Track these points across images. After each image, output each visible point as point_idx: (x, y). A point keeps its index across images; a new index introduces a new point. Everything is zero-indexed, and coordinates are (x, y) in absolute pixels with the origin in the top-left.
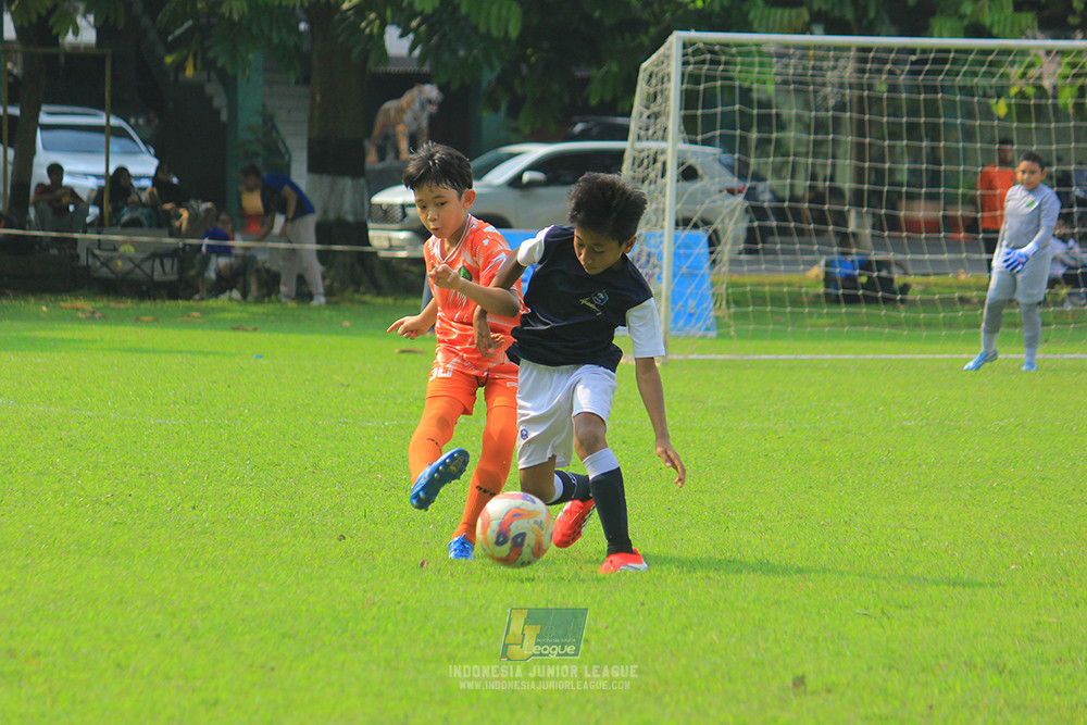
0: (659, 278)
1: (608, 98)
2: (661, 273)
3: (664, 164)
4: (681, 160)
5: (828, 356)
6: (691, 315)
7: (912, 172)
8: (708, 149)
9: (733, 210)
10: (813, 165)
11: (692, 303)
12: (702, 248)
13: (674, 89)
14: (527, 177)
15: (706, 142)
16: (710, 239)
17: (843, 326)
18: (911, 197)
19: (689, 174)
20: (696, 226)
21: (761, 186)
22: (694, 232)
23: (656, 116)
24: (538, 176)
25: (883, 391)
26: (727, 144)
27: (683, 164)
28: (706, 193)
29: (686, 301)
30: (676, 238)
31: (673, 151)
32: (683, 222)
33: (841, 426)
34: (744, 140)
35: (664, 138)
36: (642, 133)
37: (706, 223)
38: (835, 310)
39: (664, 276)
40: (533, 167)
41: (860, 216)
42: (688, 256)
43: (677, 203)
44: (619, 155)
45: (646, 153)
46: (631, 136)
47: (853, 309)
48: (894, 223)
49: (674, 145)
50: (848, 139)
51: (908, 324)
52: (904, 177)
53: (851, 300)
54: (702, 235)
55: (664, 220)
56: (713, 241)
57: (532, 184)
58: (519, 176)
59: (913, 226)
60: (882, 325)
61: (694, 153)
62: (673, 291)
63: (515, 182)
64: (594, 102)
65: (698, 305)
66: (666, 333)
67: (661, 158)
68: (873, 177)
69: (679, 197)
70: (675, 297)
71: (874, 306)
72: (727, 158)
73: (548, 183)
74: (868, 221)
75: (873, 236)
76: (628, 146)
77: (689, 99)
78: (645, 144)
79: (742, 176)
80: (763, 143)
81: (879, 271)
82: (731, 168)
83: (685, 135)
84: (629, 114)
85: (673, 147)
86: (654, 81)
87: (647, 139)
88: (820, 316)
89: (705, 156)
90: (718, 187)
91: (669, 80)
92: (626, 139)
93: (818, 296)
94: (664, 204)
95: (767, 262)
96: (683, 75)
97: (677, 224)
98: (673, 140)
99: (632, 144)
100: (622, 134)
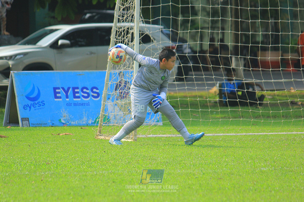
3: (133, 34)
4: (141, 32)
5: (222, 134)
6: (149, 114)
7: (265, 36)
8: (156, 26)
10: (212, 34)
14: (60, 42)
15: (155, 23)
17: (229, 118)
18: (264, 49)
19: (146, 39)
21: (185, 45)
23: (128, 9)
24: (66, 42)
25: (251, 152)
26: (166, 23)
27: (142, 34)
28: (155, 49)
31: (137, 28)
33: (229, 171)
34: (175, 21)
35: (132, 21)
36: (121, 18)
38: (224, 109)
41: (237, 59)
44: (109, 30)
45: (123, 29)
46: (115, 20)
47: (234, 109)
48: (255, 63)
49: (138, 24)
50: (230, 19)
51: (263, 116)
52: (260, 39)
53: (233, 104)
55: (133, 64)
57: (63, 46)
58: (56, 42)
59: (265, 64)
60: (250, 118)
61: (148, 28)
63: (54, 45)
67: (131, 31)
68: (244, 40)
69: (141, 51)
71: (246, 107)
72: (166, 31)
73: (72, 46)
74: (242, 63)
75: (244, 70)
76: (114, 25)
79: (174, 40)
80: (185, 22)
81: (248, 89)
82: (168, 35)
83: (143, 19)
84: (113, 8)
87: (123, 22)
88: (217, 113)
90: (162, 46)
92: (112, 22)
93: (216, 102)
95: (188, 85)
98: (137, 21)
99: (116, 24)
100: (110, 19)
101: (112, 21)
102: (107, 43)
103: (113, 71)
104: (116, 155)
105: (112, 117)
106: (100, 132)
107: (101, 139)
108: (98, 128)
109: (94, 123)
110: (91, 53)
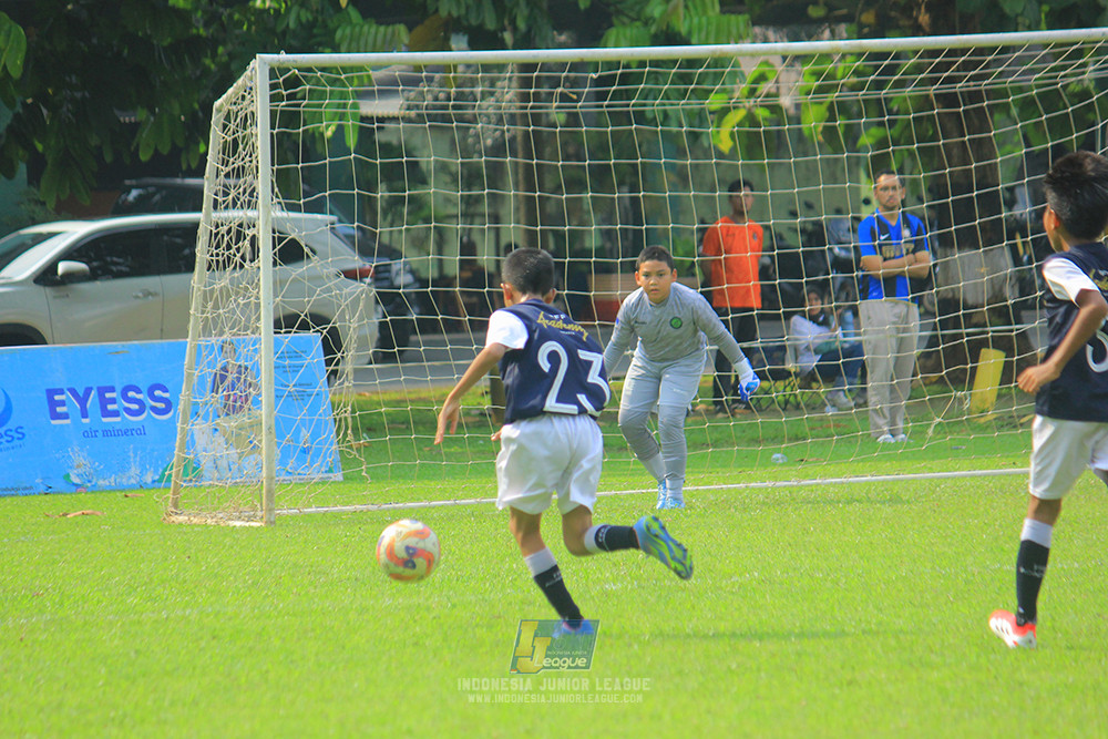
0: (257, 402)
1: (165, 150)
2: (260, 395)
3: (254, 240)
4: (277, 235)
6: (305, 451)
7: (608, 235)
8: (317, 217)
9: (357, 300)
11: (305, 434)
12: (317, 356)
13: (261, 135)
14: (62, 267)
15: (315, 207)
16: (325, 340)
18: (605, 270)
19: (290, 252)
20: (304, 327)
21: (397, 265)
22: (303, 334)
23: (239, 172)
24: (77, 266)
26: (343, 207)
27: (281, 240)
28: (317, 279)
29: (298, 431)
30: (277, 344)
31: (266, 223)
32: (285, 322)
34: (368, 203)
35: (251, 205)
36: (220, 199)
37: (319, 320)
39: (263, 398)
40: (69, 254)
42: (296, 369)
43: (276, 296)
44: (191, 231)
45: (226, 227)
46: (207, 203)
49: (267, 213)
50: (510, 193)
52: (593, 242)
54: (314, 338)
55: (258, 319)
56: (332, 344)
57: (70, 277)
58: (52, 267)
62: (277, 419)
63: (47, 276)
64: (144, 157)
65: (315, 436)
66: (270, 478)
67: (248, 233)
68: (552, 245)
69: (278, 285)
70: (281, 427)
72: (343, 228)
73: (93, 276)
76: (204, 218)
77: (283, 148)
78: (222, 215)
79: (365, 252)
80: (395, 203)
82: (349, 239)
83: (281, 200)
84: (200, 172)
85: (266, 216)
86: (232, 126)
87: (226, 208)
89: (310, 226)
90: (334, 270)
91: (254, 123)
92: (201, 210)
93: (482, 414)
94: (258, 298)
95: (406, 371)
96: (273, 114)
97: (277, 325)
98: (265, 206)
99: (208, 215)
100: (193, 200)
101: (199, 209)
102: (189, 266)
103: (203, 342)
104: (220, 564)
105: (206, 463)
106: (175, 505)
107: (180, 524)
108: (170, 494)
109: (160, 481)
110: (147, 294)
